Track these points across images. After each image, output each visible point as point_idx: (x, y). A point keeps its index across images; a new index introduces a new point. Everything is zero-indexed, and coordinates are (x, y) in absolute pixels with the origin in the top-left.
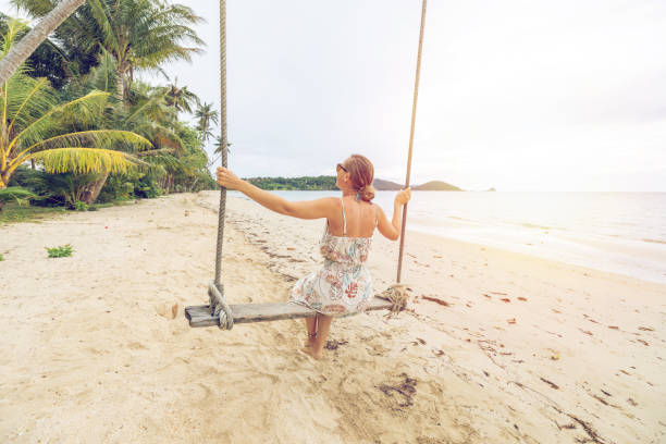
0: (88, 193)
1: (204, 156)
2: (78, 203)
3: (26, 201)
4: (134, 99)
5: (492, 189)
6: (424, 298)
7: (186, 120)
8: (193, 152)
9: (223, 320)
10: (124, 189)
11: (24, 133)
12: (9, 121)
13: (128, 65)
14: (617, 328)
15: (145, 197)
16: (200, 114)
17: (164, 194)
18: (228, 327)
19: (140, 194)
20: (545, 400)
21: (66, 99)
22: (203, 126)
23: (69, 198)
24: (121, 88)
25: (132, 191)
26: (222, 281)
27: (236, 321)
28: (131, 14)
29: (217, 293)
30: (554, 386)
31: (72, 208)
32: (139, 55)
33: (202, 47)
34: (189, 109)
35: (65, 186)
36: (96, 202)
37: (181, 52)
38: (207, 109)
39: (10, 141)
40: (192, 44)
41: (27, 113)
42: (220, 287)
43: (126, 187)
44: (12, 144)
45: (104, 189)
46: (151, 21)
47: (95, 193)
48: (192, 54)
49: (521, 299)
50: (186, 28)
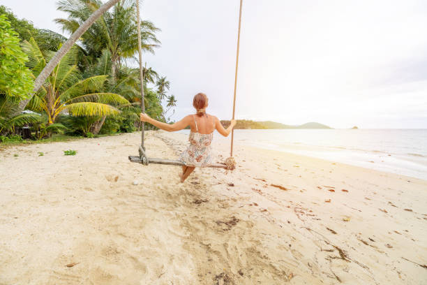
0: (94, 128)
1: (161, 108)
2: (89, 134)
3: (63, 132)
4: (120, 75)
5: (356, 128)
6: (272, 185)
7: (151, 87)
8: (154, 106)
9: (144, 161)
10: (114, 127)
11: (63, 95)
12: (56, 89)
13: (117, 57)
14: (411, 211)
15: (126, 132)
16: (159, 83)
17: (137, 130)
18: (147, 164)
19: (124, 130)
20: (321, 238)
21: (85, 77)
22: (161, 91)
23: (84, 131)
24: (113, 69)
25: (119, 128)
26: (144, 146)
27: (150, 162)
28: (120, 29)
29: (142, 150)
30: (334, 233)
31: (86, 136)
32: (123, 51)
33: (158, 44)
34: (152, 80)
35: (83, 124)
36: (99, 134)
37: (147, 47)
38: (163, 80)
39: (56, 98)
40: (153, 42)
41: (65, 85)
42: (143, 148)
43: (115, 126)
44: (57, 101)
45: (103, 127)
46: (130, 31)
47: (98, 128)
48: (154, 48)
49: (344, 191)
50: (150, 34)
